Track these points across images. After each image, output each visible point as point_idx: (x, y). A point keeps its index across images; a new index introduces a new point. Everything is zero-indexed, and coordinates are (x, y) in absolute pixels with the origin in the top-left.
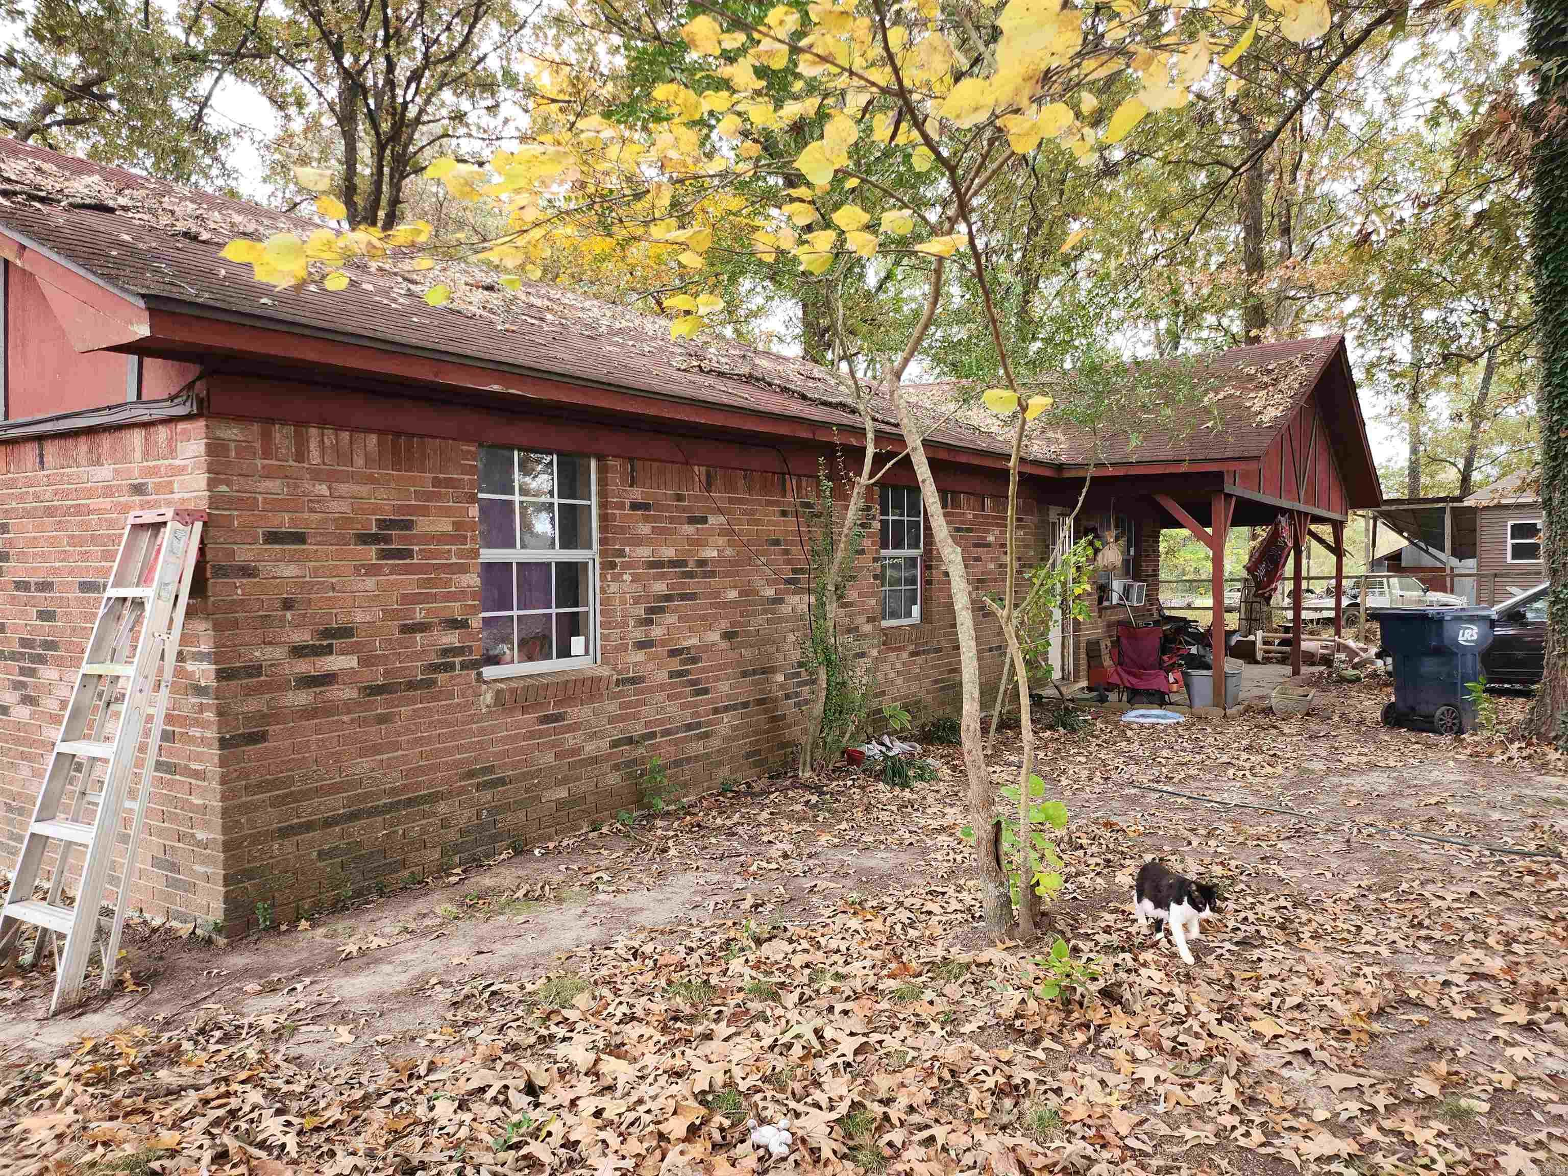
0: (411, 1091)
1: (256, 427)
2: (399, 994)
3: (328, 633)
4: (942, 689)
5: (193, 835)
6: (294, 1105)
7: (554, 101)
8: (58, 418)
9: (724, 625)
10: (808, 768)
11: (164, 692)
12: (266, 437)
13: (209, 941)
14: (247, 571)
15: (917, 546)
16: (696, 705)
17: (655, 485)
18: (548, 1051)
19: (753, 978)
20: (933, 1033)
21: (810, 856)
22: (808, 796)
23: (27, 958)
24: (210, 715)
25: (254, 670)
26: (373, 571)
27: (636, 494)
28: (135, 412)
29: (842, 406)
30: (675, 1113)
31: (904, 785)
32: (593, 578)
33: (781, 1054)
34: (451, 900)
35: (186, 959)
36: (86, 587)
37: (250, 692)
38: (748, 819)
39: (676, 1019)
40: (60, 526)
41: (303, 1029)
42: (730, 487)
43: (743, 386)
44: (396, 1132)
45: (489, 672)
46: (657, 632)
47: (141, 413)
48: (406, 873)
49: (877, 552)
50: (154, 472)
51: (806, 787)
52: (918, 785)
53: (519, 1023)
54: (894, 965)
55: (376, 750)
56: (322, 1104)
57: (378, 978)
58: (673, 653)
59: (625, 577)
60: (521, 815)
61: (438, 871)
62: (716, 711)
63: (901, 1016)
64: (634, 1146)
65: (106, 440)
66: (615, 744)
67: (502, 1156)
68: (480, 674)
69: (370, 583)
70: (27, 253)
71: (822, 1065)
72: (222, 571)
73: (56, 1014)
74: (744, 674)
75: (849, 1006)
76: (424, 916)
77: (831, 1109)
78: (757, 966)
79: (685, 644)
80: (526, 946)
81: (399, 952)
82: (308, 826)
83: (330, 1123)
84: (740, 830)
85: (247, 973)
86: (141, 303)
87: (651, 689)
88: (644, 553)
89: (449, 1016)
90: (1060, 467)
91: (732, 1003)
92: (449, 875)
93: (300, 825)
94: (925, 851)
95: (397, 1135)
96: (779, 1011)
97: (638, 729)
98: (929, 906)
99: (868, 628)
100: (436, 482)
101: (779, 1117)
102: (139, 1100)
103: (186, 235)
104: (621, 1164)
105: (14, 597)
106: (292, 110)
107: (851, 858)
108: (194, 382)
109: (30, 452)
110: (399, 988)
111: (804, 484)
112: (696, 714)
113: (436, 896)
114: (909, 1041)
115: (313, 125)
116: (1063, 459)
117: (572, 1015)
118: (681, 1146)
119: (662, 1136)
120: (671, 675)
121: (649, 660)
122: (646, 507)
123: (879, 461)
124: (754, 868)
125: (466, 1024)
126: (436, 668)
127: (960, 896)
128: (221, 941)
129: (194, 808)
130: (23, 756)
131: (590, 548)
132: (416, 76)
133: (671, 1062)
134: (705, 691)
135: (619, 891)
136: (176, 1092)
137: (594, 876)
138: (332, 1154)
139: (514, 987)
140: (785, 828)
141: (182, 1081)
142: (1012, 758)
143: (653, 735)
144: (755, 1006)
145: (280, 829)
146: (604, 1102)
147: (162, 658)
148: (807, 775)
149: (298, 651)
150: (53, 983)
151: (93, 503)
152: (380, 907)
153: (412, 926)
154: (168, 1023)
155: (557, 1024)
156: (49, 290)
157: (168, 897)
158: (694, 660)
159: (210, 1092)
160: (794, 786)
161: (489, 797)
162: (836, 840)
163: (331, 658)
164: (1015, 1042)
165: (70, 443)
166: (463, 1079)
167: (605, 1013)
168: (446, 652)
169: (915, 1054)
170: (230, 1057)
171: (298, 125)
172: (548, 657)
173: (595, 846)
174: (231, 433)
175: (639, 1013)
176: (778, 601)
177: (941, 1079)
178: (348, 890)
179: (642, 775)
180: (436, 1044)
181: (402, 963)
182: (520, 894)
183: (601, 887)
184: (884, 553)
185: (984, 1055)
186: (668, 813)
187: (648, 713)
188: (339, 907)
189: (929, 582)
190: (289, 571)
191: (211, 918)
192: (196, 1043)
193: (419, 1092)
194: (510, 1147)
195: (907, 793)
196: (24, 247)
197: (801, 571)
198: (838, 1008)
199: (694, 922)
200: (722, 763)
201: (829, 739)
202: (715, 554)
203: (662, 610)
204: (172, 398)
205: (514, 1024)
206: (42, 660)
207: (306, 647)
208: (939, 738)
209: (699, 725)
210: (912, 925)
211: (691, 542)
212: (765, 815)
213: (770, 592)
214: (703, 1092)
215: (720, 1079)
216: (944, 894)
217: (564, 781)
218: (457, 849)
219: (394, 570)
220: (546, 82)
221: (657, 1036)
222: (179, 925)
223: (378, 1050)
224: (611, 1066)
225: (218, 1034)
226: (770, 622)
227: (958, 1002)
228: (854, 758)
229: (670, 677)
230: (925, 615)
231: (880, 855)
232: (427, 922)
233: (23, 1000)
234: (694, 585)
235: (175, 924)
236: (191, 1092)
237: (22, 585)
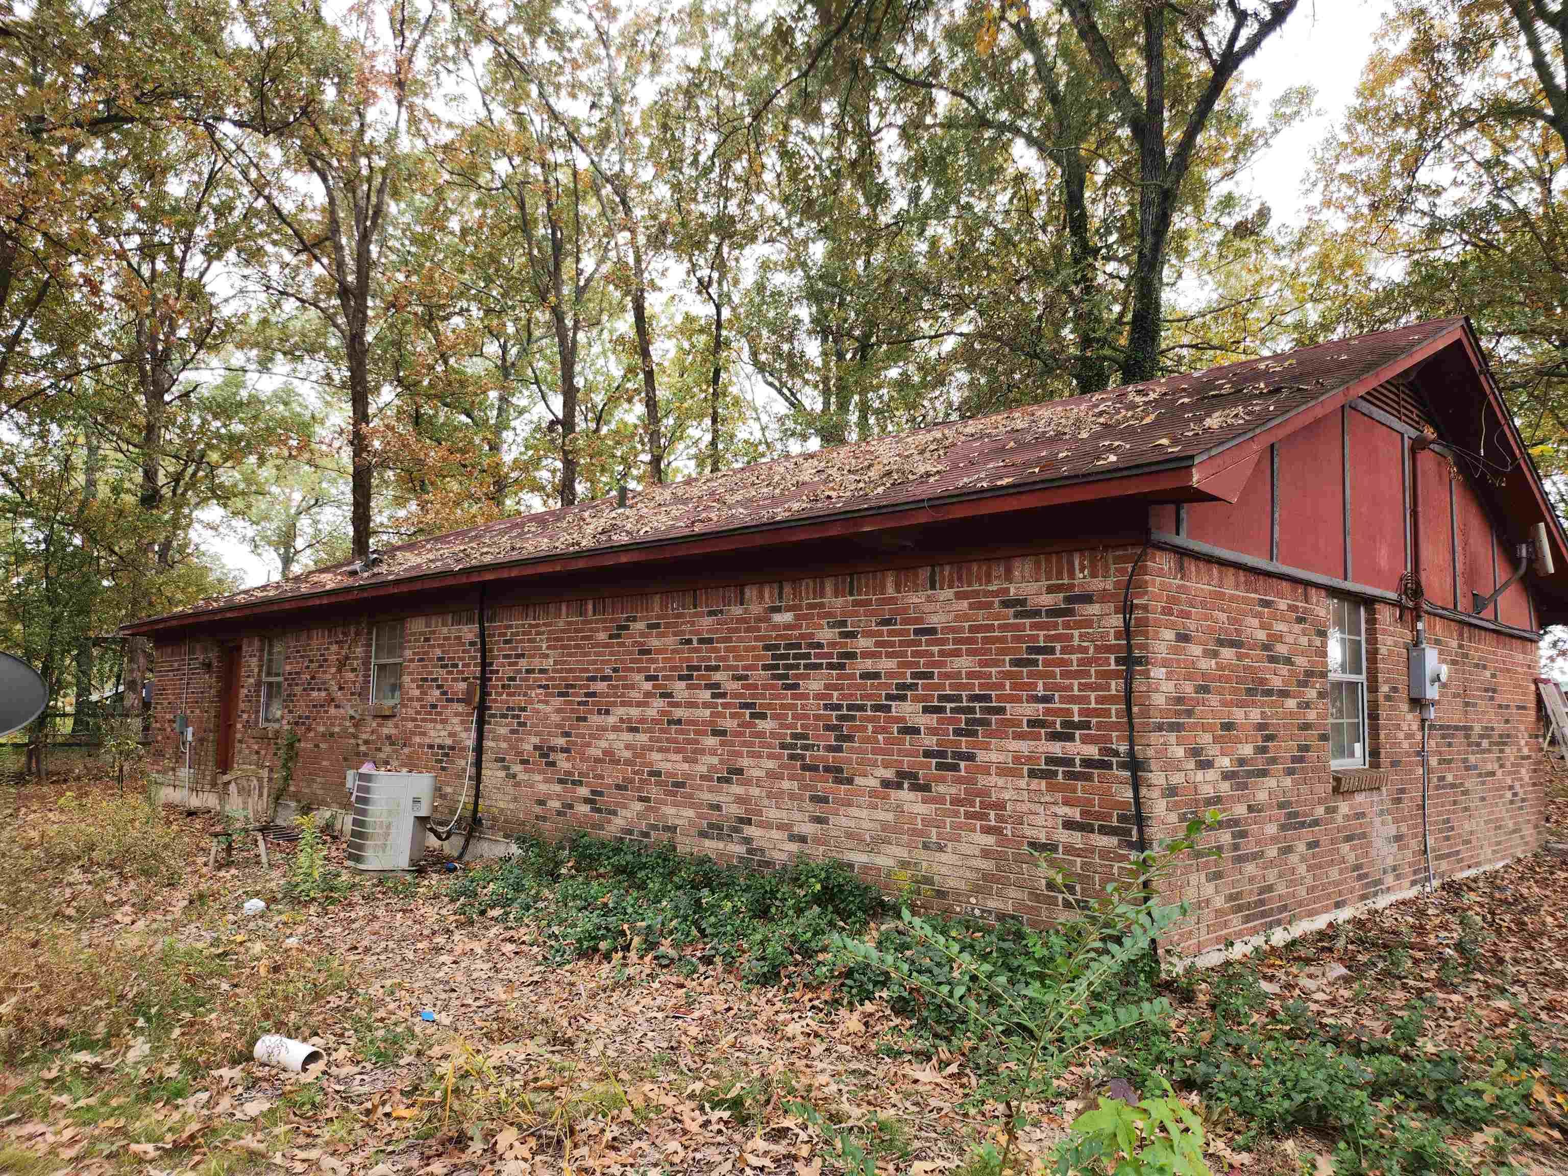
237: (1500, 707)
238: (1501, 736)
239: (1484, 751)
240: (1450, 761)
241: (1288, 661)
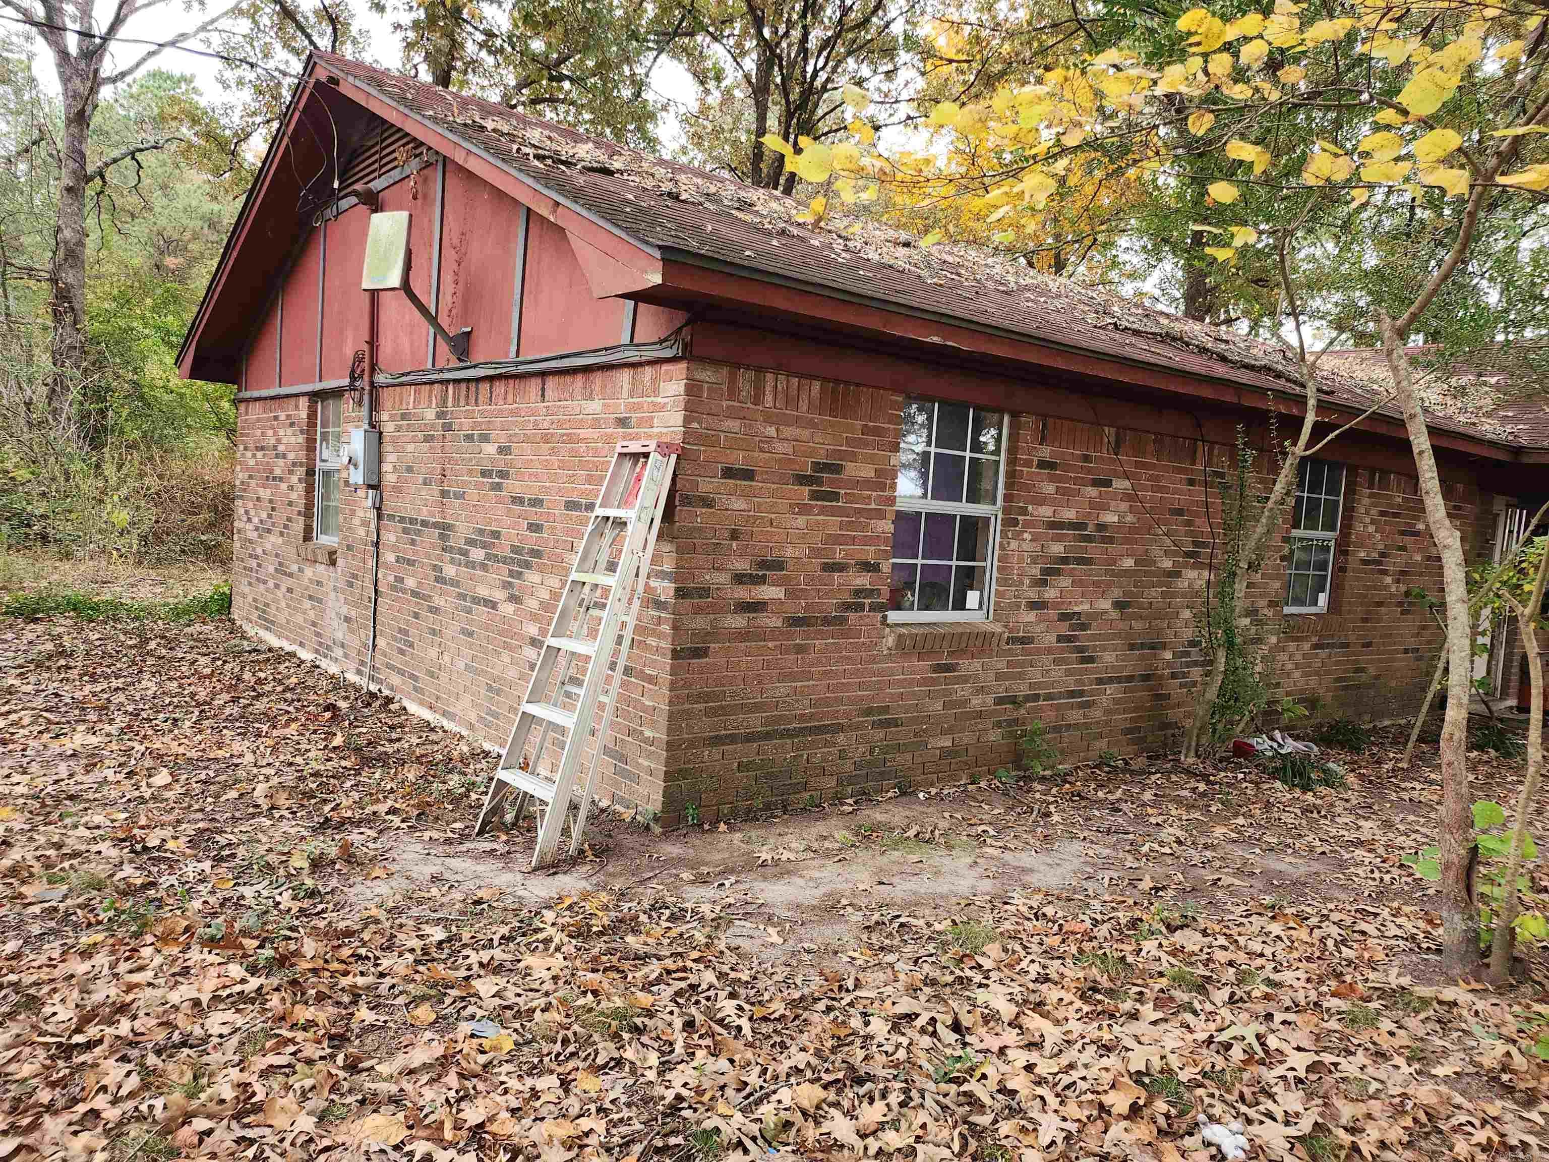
0: (844, 1003)
1: (725, 371)
2: (814, 908)
3: (763, 564)
4: (1346, 688)
5: (641, 733)
6: (742, 992)
7: (951, 61)
8: (562, 357)
9: (1117, 593)
10: (1192, 753)
11: (636, 603)
12: (733, 380)
13: (647, 828)
14: (707, 502)
15: (1333, 529)
16: (1082, 672)
17: (1064, 444)
18: (967, 993)
19: (1172, 965)
20: (1397, 1067)
21: (1206, 847)
22: (1193, 784)
23: (509, 818)
24: (666, 628)
25: (704, 592)
26: (804, 510)
27: (1045, 452)
28: (627, 354)
29: (1267, 369)
30: (1113, 1087)
31: (1306, 789)
32: (995, 534)
33: (1218, 1052)
34: (848, 828)
35: (630, 840)
36: (571, 505)
37: (698, 610)
38: (1130, 797)
39: (1095, 990)
40: (553, 452)
41: (737, 923)
42: (1139, 451)
43: (1160, 346)
44: (839, 1038)
45: (894, 616)
46: (1050, 594)
47: (632, 355)
48: (806, 795)
49: (1288, 531)
50: (637, 408)
51: (1190, 773)
52: (1323, 790)
53: (933, 959)
54: (1334, 984)
55: (790, 677)
56: (766, 997)
57: (791, 889)
58: (1064, 617)
59: (1026, 535)
60: (909, 756)
61: (833, 799)
62: (1100, 681)
63: (1356, 1042)
64: (1072, 1110)
65: (598, 378)
66: (1000, 701)
67: (943, 1087)
68: (885, 617)
69: (801, 521)
70: (560, 209)
71: (1270, 1075)
72: (687, 501)
73: (535, 870)
74: (1132, 647)
75: (1291, 1017)
76: (825, 838)
77: (1287, 1123)
78: (1173, 954)
79: (1076, 609)
80: (923, 886)
81: (807, 868)
82: (732, 739)
83: (776, 1015)
84: (1124, 806)
85: (680, 862)
86: (658, 254)
87: (1038, 651)
88: (1045, 512)
89: (865, 937)
90: (1518, 451)
91: (1157, 987)
92: (842, 804)
93: (727, 736)
94: (1342, 865)
95: (840, 1043)
96: (1208, 1007)
97: (1022, 690)
98: (1363, 926)
99: (1270, 613)
100: (865, 430)
101: (1227, 1118)
102: (614, 959)
103: (670, 194)
104: (1064, 1125)
105: (509, 510)
106: (711, 84)
107: (1254, 856)
108: (681, 328)
109: (534, 385)
110: (814, 902)
111: (1216, 452)
112: (1079, 682)
113: (834, 821)
114: (1370, 1070)
115: (728, 96)
116: (1523, 441)
117: (987, 964)
118: (1124, 1124)
119: (1101, 1107)
120: (1060, 639)
121: (1038, 622)
122: (1052, 466)
123: (1319, 431)
124: (1145, 849)
125: (882, 949)
126: (848, 607)
127: (1398, 921)
128: (657, 829)
129: (645, 709)
130: (506, 646)
131: (994, 504)
132: (827, 44)
133: (1098, 1034)
134: (1091, 660)
135: (1005, 848)
136: (642, 959)
137: (980, 829)
138: (783, 1046)
139: (921, 922)
140: (1173, 812)
141: (647, 949)
142: (1433, 776)
143: (1036, 697)
144: (1182, 996)
145: (711, 738)
146: (1034, 1057)
147: (637, 575)
148: (1191, 760)
149: (739, 579)
150: (534, 840)
151: (583, 433)
152: (785, 823)
153: (815, 845)
154: (623, 895)
155: (971, 968)
156: (576, 243)
157: (616, 784)
158: (1084, 627)
159: (669, 963)
160: (1174, 771)
161: (882, 735)
162: (1233, 835)
163: (764, 587)
164: (1502, 1098)
165: (568, 379)
166: (888, 1002)
167: (1018, 968)
168: (858, 592)
169: (1380, 1086)
170: (681, 935)
171: (715, 98)
172: (945, 608)
173: (975, 799)
174: (706, 375)
175: (1054, 976)
176: (1176, 574)
177: (1416, 1120)
178: (759, 803)
179: (1021, 736)
180: (859, 962)
181: (811, 879)
182: (911, 833)
183: (988, 841)
184: (1295, 533)
185: (1467, 1104)
186: (1044, 778)
187: (1035, 675)
188: (751, 817)
189: (1343, 569)
190: (739, 504)
191: (650, 808)
192: (650, 917)
193: (851, 1004)
194: (951, 1081)
195: (1309, 797)
196: (557, 204)
197: (1204, 545)
198: (1278, 1017)
199: (1091, 893)
200: (1100, 736)
201: (1220, 727)
202: (1116, 519)
203: (1057, 572)
204: (661, 342)
205: (930, 959)
206: (528, 565)
207: (745, 575)
208: (1338, 742)
209: (1081, 693)
210: (1344, 942)
211: (1093, 505)
212: (1148, 796)
213: (1167, 564)
214: (1139, 1072)
215: (1157, 1064)
216: (1376, 915)
217: (950, 731)
218: (852, 780)
219: (823, 511)
220: (943, 43)
221: (1078, 1004)
222: (622, 810)
223: (806, 957)
224: (1034, 1022)
225: (667, 913)
226: (1164, 595)
227: (1422, 1039)
228: (1243, 751)
229: (1059, 641)
230: (1334, 605)
231: (1287, 859)
232: (827, 844)
233: (508, 853)
234: (1094, 550)
235: (619, 808)
236: (654, 961)
237: (517, 500)
238: (515, 550)
239: (471, 565)
240: (410, 563)
241: (284, 456)
